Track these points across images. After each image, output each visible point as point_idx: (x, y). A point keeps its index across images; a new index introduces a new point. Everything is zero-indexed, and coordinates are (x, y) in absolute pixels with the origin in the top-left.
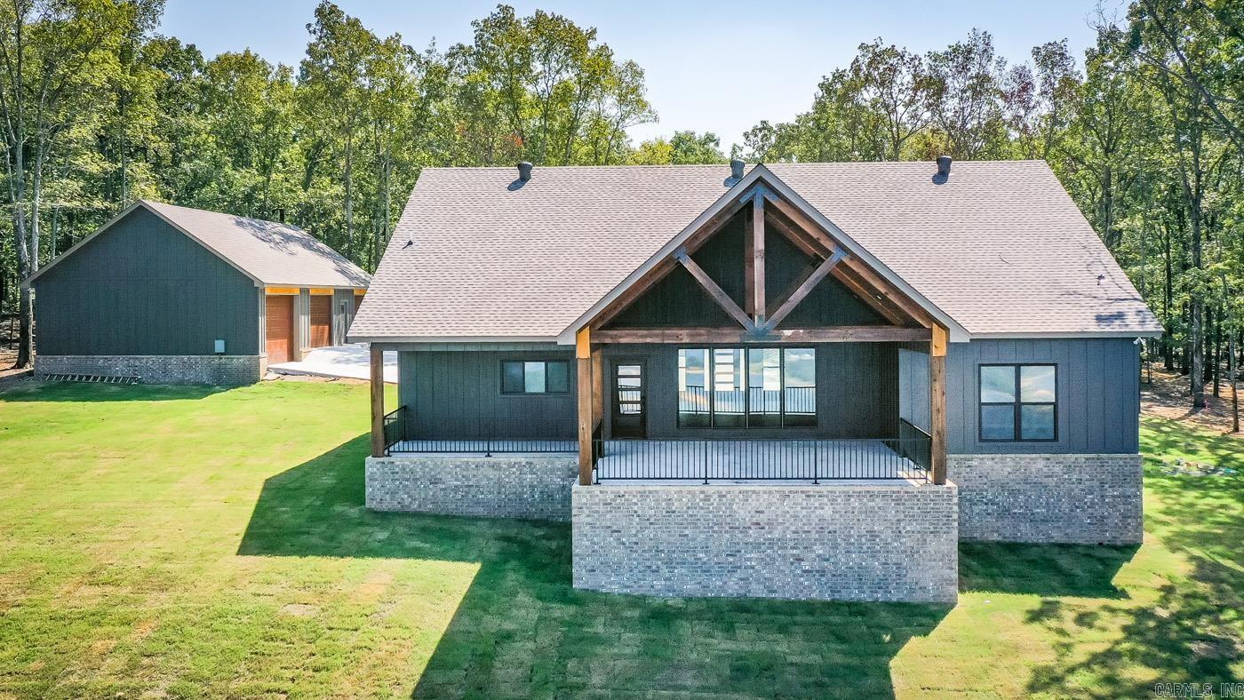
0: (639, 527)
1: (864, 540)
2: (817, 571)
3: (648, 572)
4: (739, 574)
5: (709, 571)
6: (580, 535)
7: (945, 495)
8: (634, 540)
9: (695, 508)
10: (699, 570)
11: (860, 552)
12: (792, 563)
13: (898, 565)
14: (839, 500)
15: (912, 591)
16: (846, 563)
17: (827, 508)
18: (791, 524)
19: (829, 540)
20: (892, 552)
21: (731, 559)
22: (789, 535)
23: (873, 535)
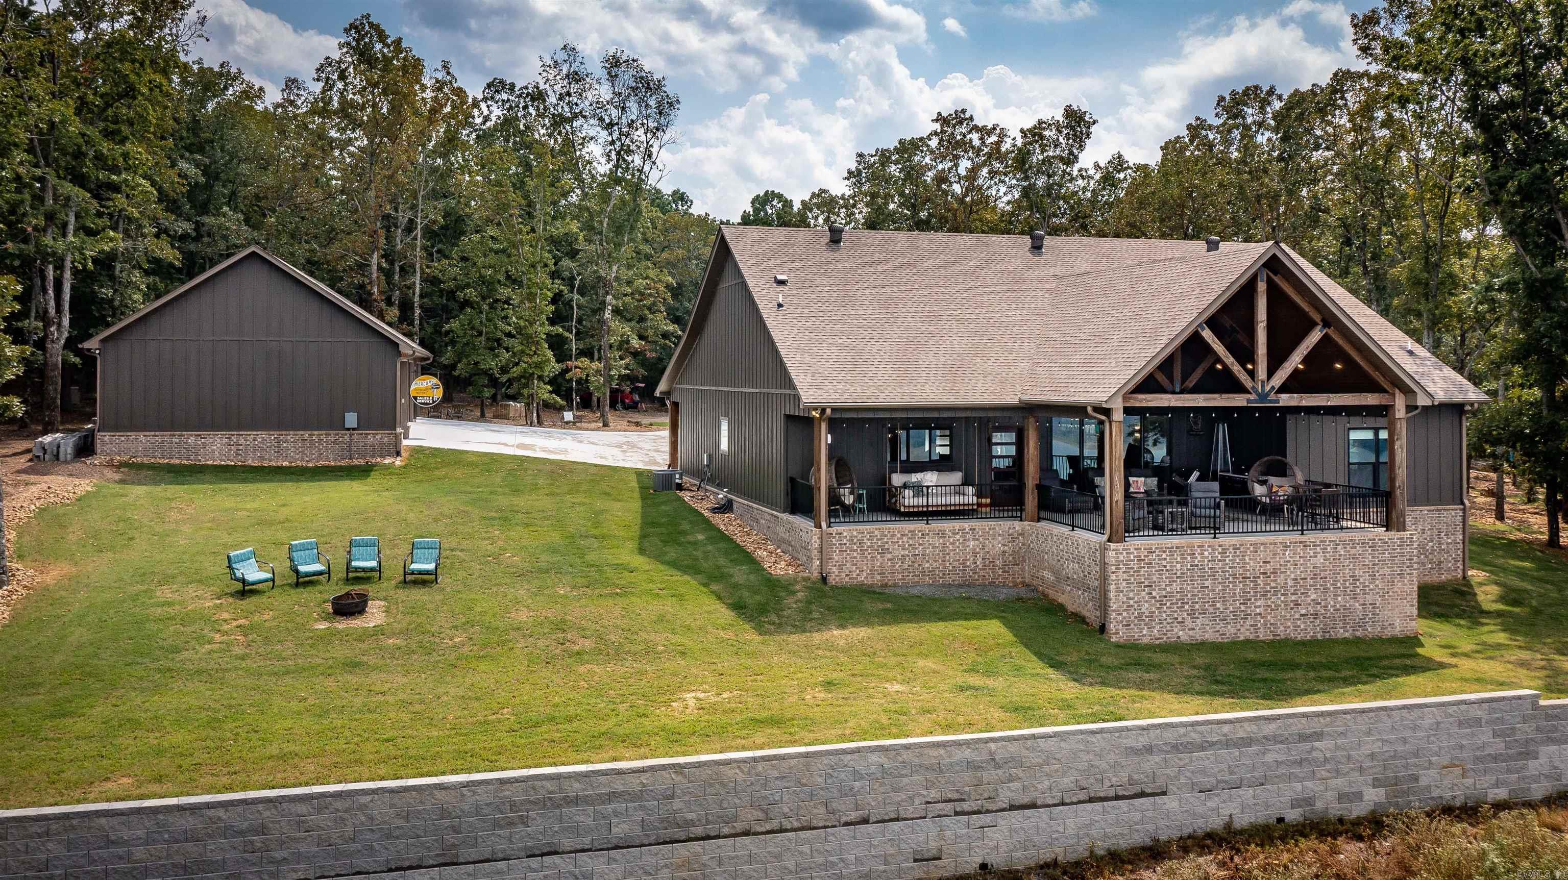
0: (1167, 580)
1: (1347, 583)
2: (1312, 615)
3: (1175, 624)
4: (1249, 622)
5: (1226, 620)
8: (1164, 593)
9: (1214, 561)
10: (1218, 619)
11: (1344, 595)
12: (1292, 609)
13: (1374, 605)
14: (1328, 548)
15: (1383, 628)
16: (1334, 606)
17: (1318, 555)
18: (1291, 572)
19: (1321, 585)
20: (1369, 594)
21: (1243, 608)
22: (1290, 583)
23: (1355, 578)
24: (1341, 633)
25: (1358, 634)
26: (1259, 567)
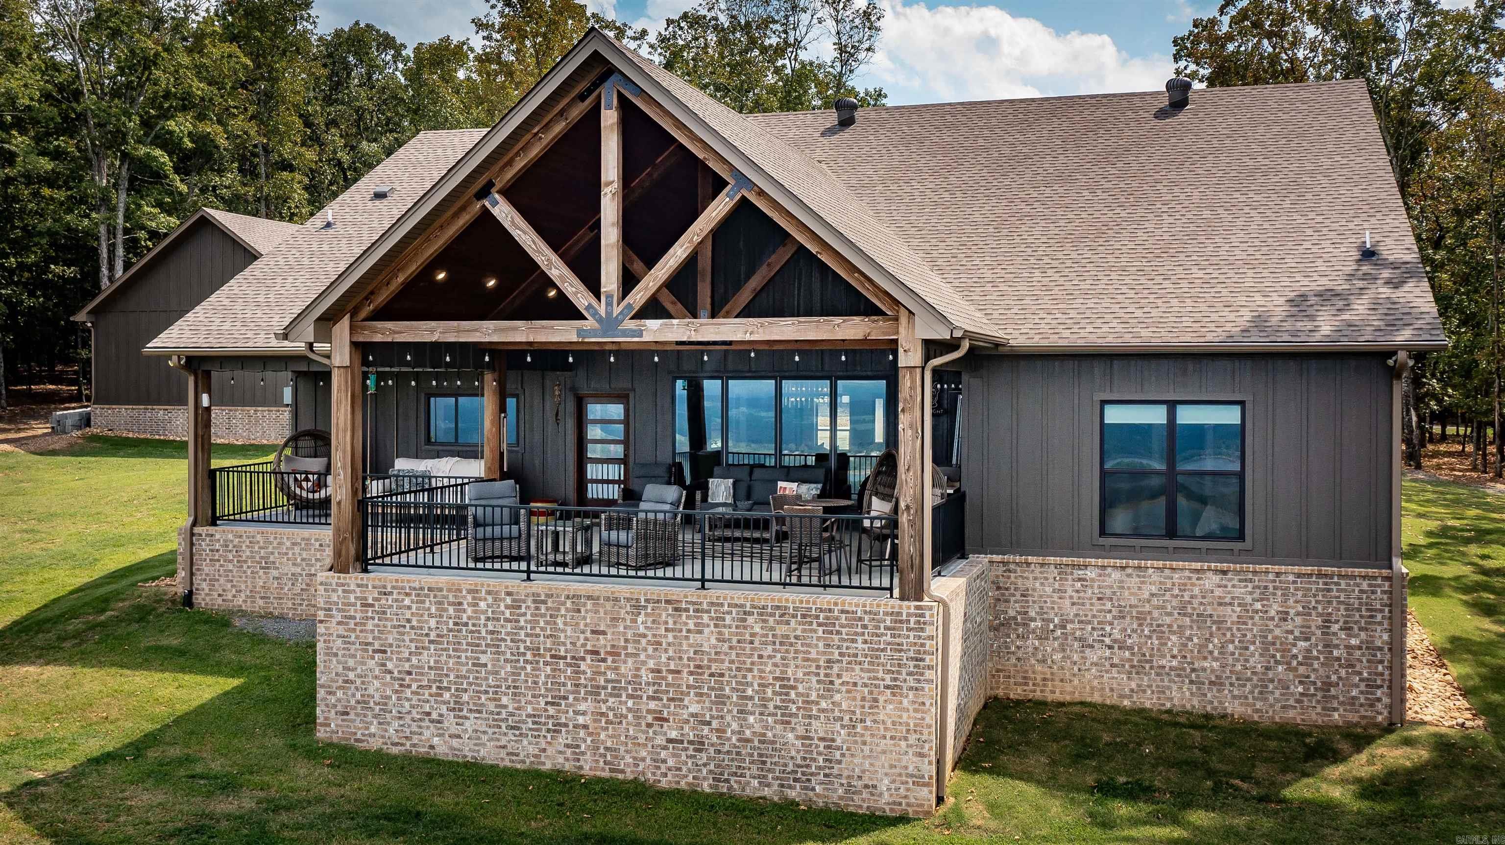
0: (413, 645)
1: (769, 691)
2: (691, 742)
3: (426, 723)
4: (563, 739)
5: (518, 728)
6: (327, 654)
7: (913, 620)
8: (407, 666)
9: (498, 620)
10: (504, 725)
11: (761, 714)
12: (649, 725)
13: (828, 742)
14: (728, 618)
15: (850, 789)
16: (739, 733)
17: (706, 630)
18: (649, 657)
19: (711, 689)
20: (817, 718)
21: (551, 710)
22: (646, 676)
23: (786, 685)
24: (753, 788)
25: (792, 794)
26: (585, 641)
